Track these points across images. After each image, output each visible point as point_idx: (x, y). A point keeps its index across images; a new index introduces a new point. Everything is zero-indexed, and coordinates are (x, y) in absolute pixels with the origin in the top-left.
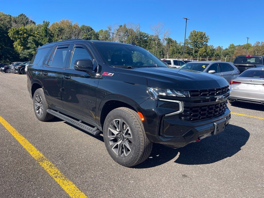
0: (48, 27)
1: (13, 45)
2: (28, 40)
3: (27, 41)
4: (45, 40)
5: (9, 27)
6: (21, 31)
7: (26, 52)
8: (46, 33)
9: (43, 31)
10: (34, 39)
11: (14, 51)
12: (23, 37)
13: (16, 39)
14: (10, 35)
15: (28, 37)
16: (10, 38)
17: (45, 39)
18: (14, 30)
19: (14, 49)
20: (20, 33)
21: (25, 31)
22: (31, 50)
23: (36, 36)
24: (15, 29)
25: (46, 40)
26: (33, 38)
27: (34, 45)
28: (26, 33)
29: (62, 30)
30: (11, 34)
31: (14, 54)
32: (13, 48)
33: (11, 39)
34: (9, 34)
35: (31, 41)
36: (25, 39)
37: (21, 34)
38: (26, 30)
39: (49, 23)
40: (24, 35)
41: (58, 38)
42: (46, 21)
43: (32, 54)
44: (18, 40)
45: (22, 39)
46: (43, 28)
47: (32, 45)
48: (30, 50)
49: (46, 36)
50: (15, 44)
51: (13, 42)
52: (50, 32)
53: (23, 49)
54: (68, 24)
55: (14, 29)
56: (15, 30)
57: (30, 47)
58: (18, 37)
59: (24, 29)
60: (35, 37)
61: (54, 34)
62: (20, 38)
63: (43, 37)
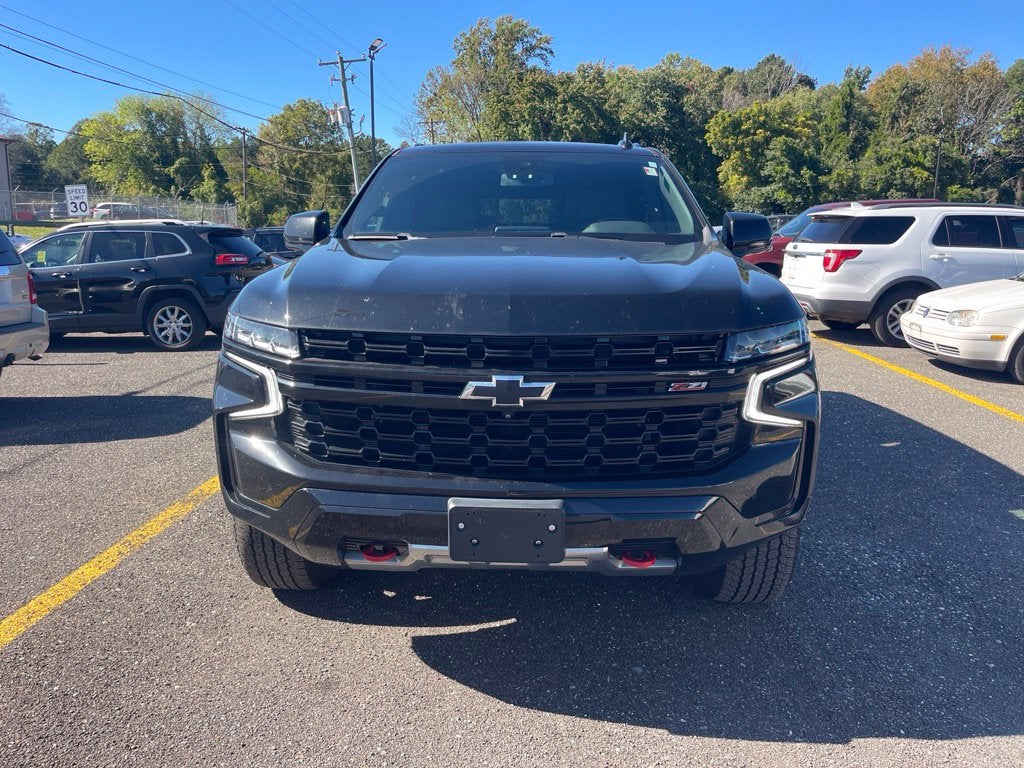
0: (864, 89)
1: (718, 173)
2: (767, 152)
3: (764, 155)
4: (838, 145)
5: (712, 112)
6: (749, 118)
7: (757, 194)
8: (847, 117)
9: (837, 111)
10: (788, 146)
11: (719, 195)
12: (753, 141)
13: (727, 150)
14: (710, 138)
15: (767, 141)
16: (711, 148)
17: (840, 140)
18: (724, 119)
19: (718, 187)
20: (743, 127)
21: (762, 118)
22: (774, 186)
23: (800, 132)
24: (730, 116)
25: (842, 144)
26: (785, 143)
27: (787, 169)
28: (763, 125)
29: (917, 93)
30: (715, 135)
31: (716, 206)
32: (717, 183)
33: (714, 151)
34: (708, 135)
35: (778, 154)
36: (758, 149)
37: (747, 133)
38: (767, 115)
39: (870, 72)
40: (755, 134)
41: (893, 128)
42: (855, 69)
43: (776, 200)
44: (735, 155)
45: (748, 149)
46: (838, 97)
47: (780, 168)
48: (768, 188)
49: (845, 128)
50: (725, 168)
51: (719, 160)
52: (865, 109)
53: (749, 186)
54: (946, 66)
55: (726, 115)
56: (728, 119)
57: (770, 176)
58: (734, 144)
59: (760, 111)
60: (795, 136)
61: (877, 115)
62: (740, 148)
63: (833, 132)
